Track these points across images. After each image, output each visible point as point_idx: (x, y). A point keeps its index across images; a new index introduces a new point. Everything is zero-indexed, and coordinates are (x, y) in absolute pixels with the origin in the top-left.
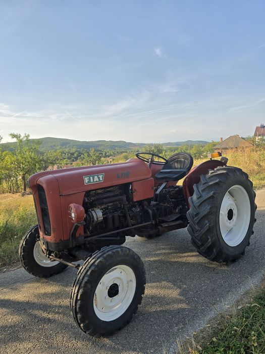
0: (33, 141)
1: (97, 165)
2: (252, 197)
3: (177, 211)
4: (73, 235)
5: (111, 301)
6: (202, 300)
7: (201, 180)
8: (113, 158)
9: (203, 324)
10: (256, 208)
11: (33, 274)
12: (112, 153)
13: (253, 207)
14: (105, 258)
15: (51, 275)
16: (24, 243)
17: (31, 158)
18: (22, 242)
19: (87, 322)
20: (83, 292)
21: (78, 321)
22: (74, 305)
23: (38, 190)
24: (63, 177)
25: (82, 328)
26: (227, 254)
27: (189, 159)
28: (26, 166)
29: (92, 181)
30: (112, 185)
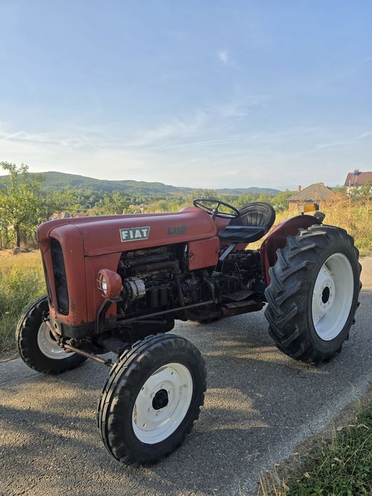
0: (33, 176)
1: (123, 214)
2: (357, 270)
3: (248, 286)
4: (102, 315)
5: (157, 415)
6: (284, 416)
7: (289, 243)
8: (146, 206)
9: (288, 452)
10: (361, 287)
11: (36, 369)
12: (144, 200)
13: (357, 286)
14: (151, 353)
15: (62, 371)
16: (24, 324)
17: (29, 199)
18: (21, 322)
19: (122, 445)
20: (118, 402)
21: (108, 444)
22: (104, 419)
23: (51, 247)
24: (89, 228)
25: (115, 453)
26: (319, 352)
27: (270, 212)
28: (21, 211)
29: (132, 237)
30: (159, 245)
